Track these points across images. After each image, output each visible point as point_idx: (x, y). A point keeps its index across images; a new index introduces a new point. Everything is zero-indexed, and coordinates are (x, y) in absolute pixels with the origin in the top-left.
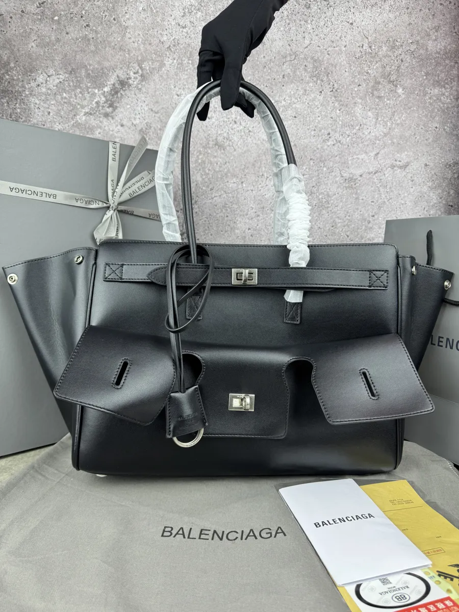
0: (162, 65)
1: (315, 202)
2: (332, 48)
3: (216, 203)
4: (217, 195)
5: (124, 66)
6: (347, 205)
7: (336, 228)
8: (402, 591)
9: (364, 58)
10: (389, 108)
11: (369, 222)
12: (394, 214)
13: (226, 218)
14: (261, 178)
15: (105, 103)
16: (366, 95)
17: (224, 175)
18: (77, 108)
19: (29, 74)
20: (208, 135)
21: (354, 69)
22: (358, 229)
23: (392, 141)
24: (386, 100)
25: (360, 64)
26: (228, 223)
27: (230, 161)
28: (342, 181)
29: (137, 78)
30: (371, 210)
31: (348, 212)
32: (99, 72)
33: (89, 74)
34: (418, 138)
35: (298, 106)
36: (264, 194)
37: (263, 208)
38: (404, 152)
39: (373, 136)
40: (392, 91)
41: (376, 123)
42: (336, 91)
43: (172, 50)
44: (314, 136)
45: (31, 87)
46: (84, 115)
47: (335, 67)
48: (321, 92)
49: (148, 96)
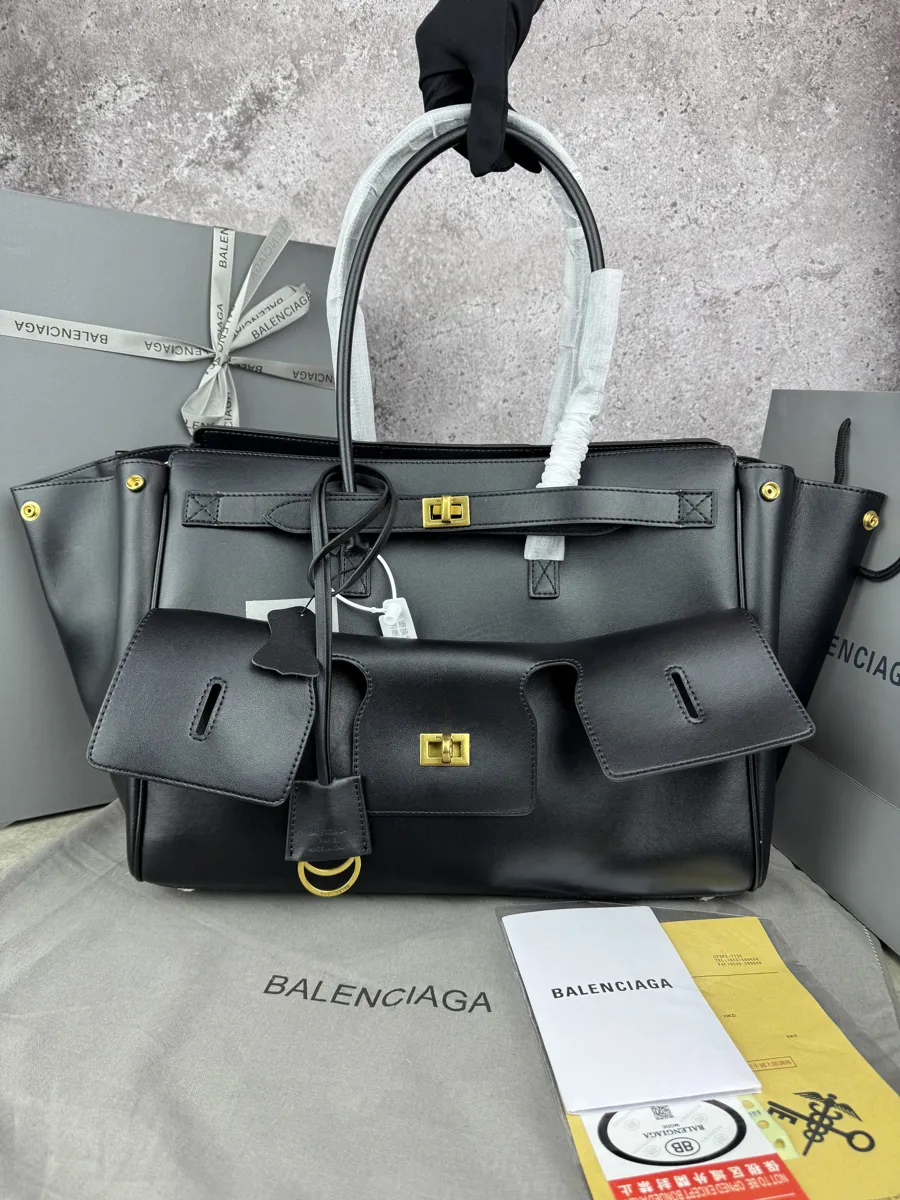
0: (340, 60)
1: (641, 347)
2: (689, 17)
3: (439, 347)
4: (443, 330)
5: (264, 64)
6: (706, 354)
7: (681, 401)
8: (688, 1134)
9: (756, 36)
10: (805, 147)
11: (750, 391)
12: (802, 376)
13: (460, 378)
14: (533, 294)
15: (226, 141)
16: (756, 119)
17: (458, 288)
18: (172, 150)
19: (82, 84)
20: (428, 207)
21: (733, 62)
22: (726, 404)
23: (807, 219)
24: (798, 130)
25: (748, 51)
26: (464, 387)
27: (471, 260)
28: (698, 304)
29: (289, 89)
30: (754, 366)
31: (706, 370)
32: (216, 77)
33: (196, 81)
34: (863, 212)
35: (612, 145)
36: (537, 328)
37: (535, 358)
38: (831, 243)
39: (766, 208)
40: (813, 109)
41: (775, 179)
42: (694, 110)
43: (360, 28)
44: (644, 209)
45: (87, 110)
46: (187, 166)
47: (694, 59)
48: (662, 114)
49: (310, 125)
